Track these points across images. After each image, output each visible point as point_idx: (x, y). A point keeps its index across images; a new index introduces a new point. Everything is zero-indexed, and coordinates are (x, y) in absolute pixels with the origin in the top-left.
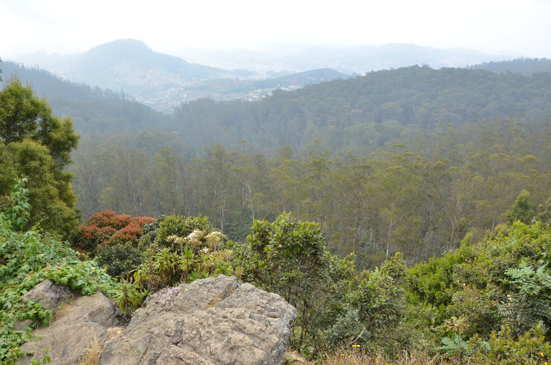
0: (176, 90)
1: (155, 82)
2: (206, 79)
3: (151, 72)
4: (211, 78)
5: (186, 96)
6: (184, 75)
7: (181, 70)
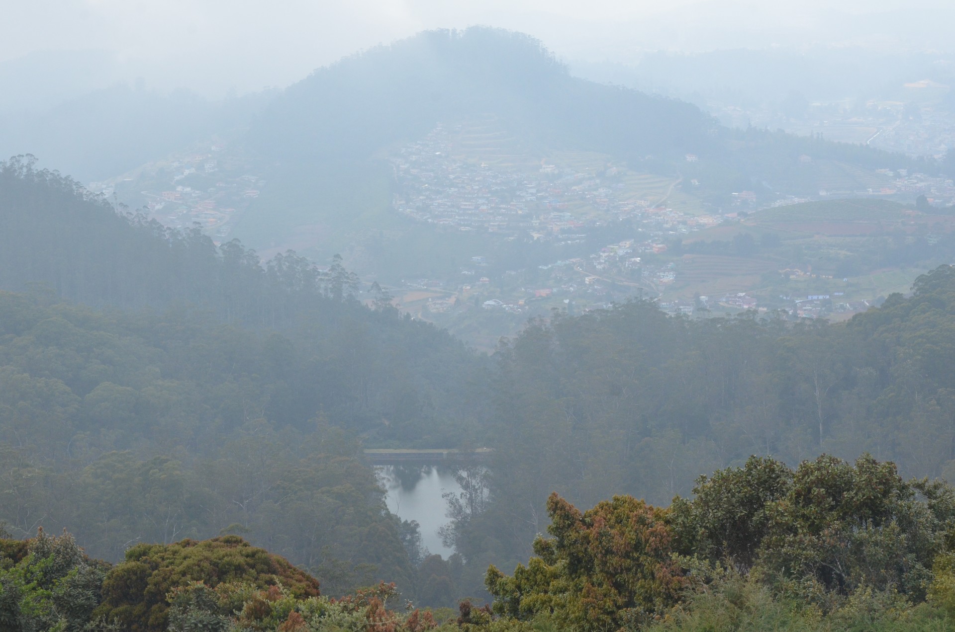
0: (635, 254)
1: (552, 215)
2: (796, 200)
3: (549, 169)
4: (823, 193)
5: (669, 278)
6: (695, 182)
7: (690, 158)
